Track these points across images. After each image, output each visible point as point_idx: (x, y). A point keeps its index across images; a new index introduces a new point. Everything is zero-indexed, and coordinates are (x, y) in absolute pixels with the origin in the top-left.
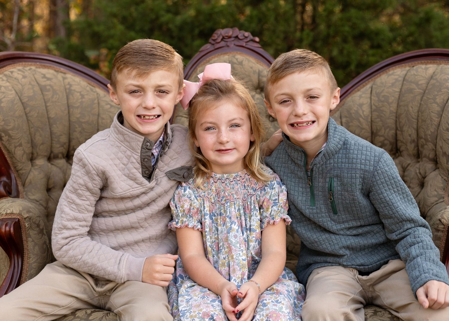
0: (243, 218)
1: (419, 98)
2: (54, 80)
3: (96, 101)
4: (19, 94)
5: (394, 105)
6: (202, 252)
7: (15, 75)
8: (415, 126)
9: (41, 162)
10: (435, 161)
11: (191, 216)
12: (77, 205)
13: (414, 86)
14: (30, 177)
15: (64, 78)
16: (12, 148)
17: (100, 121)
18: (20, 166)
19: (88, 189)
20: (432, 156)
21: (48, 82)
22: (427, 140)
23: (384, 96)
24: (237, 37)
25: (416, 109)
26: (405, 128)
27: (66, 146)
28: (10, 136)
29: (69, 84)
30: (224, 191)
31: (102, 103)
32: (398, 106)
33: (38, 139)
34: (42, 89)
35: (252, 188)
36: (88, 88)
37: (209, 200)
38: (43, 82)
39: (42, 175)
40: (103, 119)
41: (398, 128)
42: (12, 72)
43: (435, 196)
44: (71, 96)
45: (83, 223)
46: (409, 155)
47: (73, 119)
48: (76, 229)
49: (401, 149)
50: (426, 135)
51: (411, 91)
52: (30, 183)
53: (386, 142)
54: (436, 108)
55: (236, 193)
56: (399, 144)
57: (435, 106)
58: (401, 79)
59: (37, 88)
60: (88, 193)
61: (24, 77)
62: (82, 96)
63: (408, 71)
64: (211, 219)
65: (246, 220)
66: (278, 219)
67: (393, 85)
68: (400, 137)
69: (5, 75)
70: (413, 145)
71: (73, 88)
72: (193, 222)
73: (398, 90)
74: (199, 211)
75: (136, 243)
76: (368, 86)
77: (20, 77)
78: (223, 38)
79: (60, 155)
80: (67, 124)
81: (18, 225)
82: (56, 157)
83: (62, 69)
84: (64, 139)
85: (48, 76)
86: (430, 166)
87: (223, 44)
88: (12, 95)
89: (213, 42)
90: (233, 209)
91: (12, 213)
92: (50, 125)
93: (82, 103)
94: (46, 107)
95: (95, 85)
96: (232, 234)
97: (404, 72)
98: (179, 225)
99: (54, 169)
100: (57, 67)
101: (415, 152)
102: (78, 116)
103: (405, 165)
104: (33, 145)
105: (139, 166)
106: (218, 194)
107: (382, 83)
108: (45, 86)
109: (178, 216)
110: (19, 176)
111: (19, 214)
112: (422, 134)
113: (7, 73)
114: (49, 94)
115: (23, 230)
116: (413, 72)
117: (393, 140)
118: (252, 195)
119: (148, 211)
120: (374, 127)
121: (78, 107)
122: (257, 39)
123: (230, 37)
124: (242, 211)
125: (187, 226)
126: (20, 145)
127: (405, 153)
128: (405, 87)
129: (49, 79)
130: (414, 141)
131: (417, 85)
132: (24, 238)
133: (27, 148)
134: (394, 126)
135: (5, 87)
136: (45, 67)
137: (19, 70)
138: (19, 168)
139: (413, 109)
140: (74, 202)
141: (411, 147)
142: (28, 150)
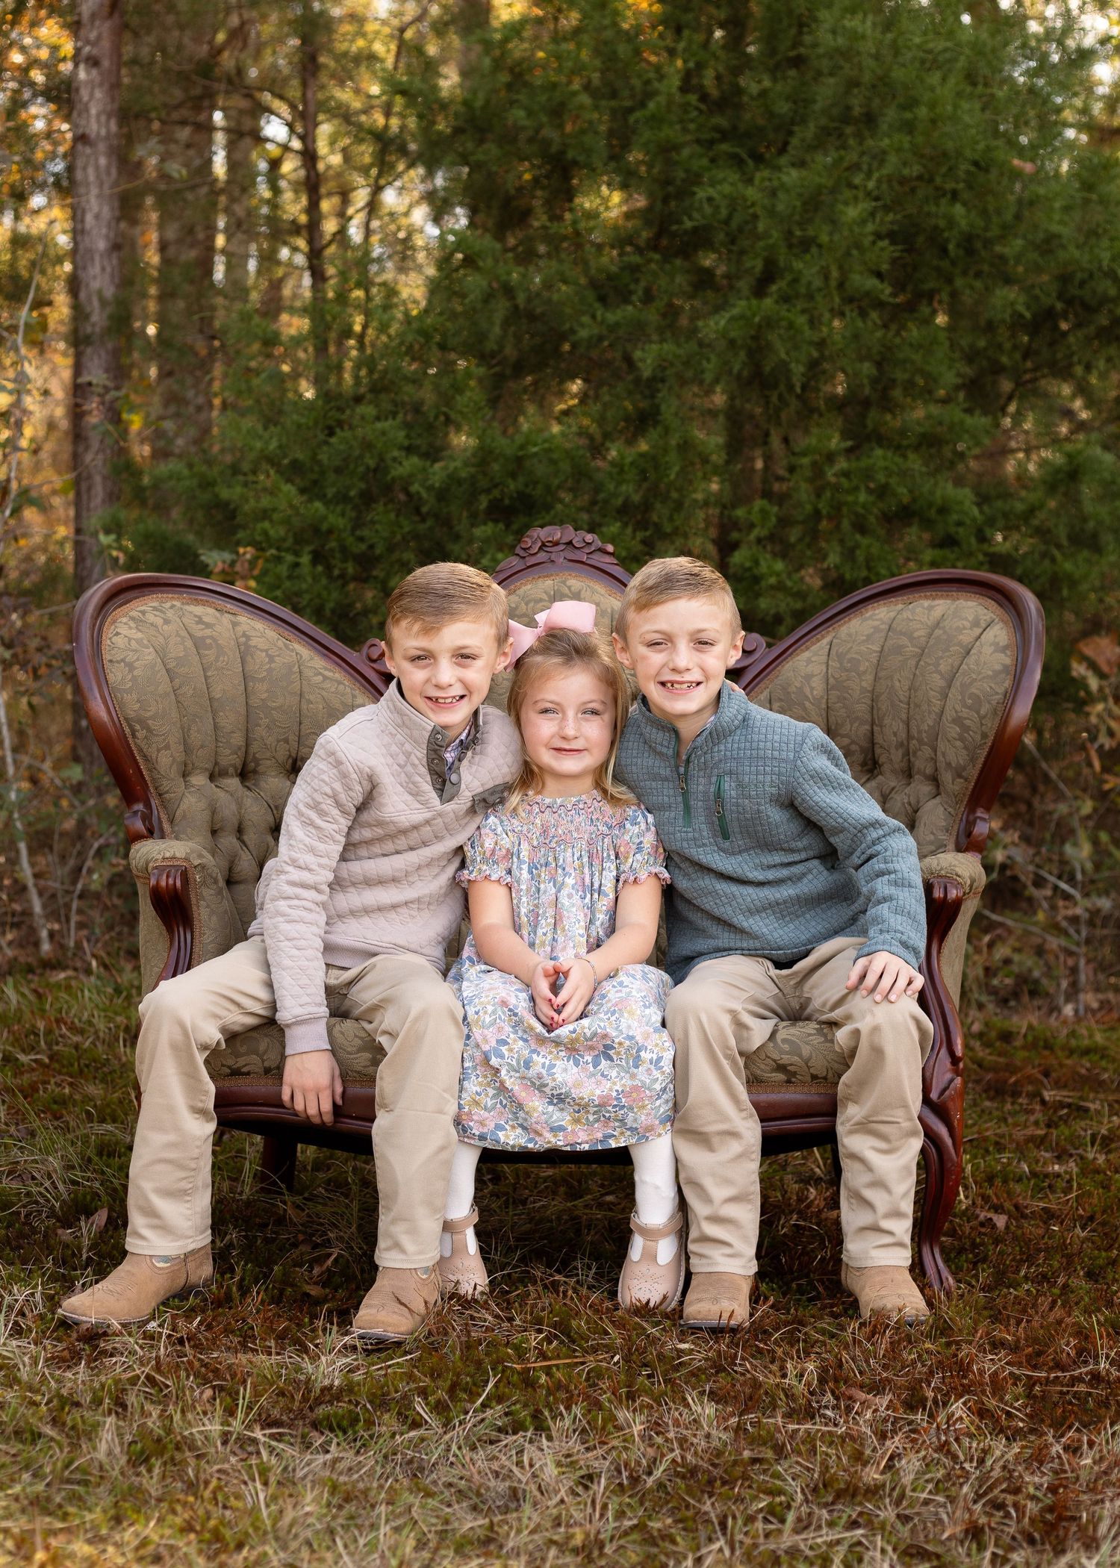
0: (586, 870)
1: (912, 662)
2: (218, 628)
3: (296, 669)
4: (161, 653)
5: (870, 677)
6: (509, 923)
7: (150, 617)
8: (904, 716)
9: (199, 780)
10: (935, 780)
11: (495, 862)
12: (317, 828)
13: (904, 641)
14: (183, 807)
15: (235, 624)
16: (152, 752)
17: (304, 706)
18: (166, 784)
19: (338, 804)
20: (929, 771)
21: (208, 632)
22: (920, 741)
23: (850, 660)
24: (570, 543)
25: (906, 684)
26: (887, 721)
27: (241, 754)
28: (149, 730)
29: (244, 635)
30: (556, 827)
31: (308, 673)
32: (876, 678)
33: (196, 738)
34: (199, 644)
35: (606, 824)
36: (280, 644)
37: (529, 840)
38: (199, 631)
39: (203, 804)
40: (309, 702)
41: (874, 722)
42: (143, 613)
43: (931, 843)
44: (249, 659)
45: (324, 861)
46: (894, 771)
47: (255, 701)
48: (310, 870)
49: (882, 760)
50: (919, 732)
51: (898, 650)
52: (184, 817)
53: (854, 747)
54: (938, 681)
55: (577, 830)
56: (878, 751)
57: (937, 676)
58: (885, 627)
59: (189, 643)
60: (335, 812)
61: (167, 622)
62: (271, 659)
63: (899, 612)
64: (530, 872)
65: (592, 875)
66: (643, 875)
67: (869, 637)
68: (878, 739)
69: (132, 619)
70: (900, 752)
71: (252, 643)
72: (497, 872)
73: (876, 648)
74: (509, 855)
75: (394, 907)
76: (826, 641)
77: (159, 621)
78: (543, 545)
79: (231, 770)
80: (243, 710)
81: (185, 876)
82: (224, 773)
83: (230, 606)
84: (238, 739)
85: (206, 619)
86: (926, 788)
87: (542, 556)
88: (149, 655)
89: (522, 553)
90: (569, 854)
91: (173, 858)
92: (214, 713)
93: (270, 670)
94: (206, 678)
95: (292, 637)
96: (564, 892)
97: (892, 614)
98: (472, 877)
99: (221, 794)
100: (220, 602)
101: (904, 765)
102: (264, 696)
103: (886, 790)
104: (187, 750)
105: (424, 771)
106: (545, 832)
107: (849, 635)
108: (203, 638)
109: (474, 861)
110: (164, 804)
111: (186, 859)
112: (914, 732)
113: (133, 614)
114: (210, 654)
115: (191, 886)
116: (906, 614)
117: (866, 744)
118: (605, 836)
119: (426, 853)
120: (832, 719)
121: (262, 680)
122: (610, 548)
123: (556, 544)
124: (585, 859)
125: (487, 878)
126: (167, 747)
127: (886, 768)
128: (890, 643)
129: (208, 626)
130: (902, 744)
131: (911, 638)
132: (194, 901)
133: (177, 751)
134: (868, 717)
135: (137, 641)
136: (197, 602)
137: (155, 609)
138: (164, 788)
139: (901, 686)
140: (312, 824)
141: (897, 756)
142: (180, 757)
